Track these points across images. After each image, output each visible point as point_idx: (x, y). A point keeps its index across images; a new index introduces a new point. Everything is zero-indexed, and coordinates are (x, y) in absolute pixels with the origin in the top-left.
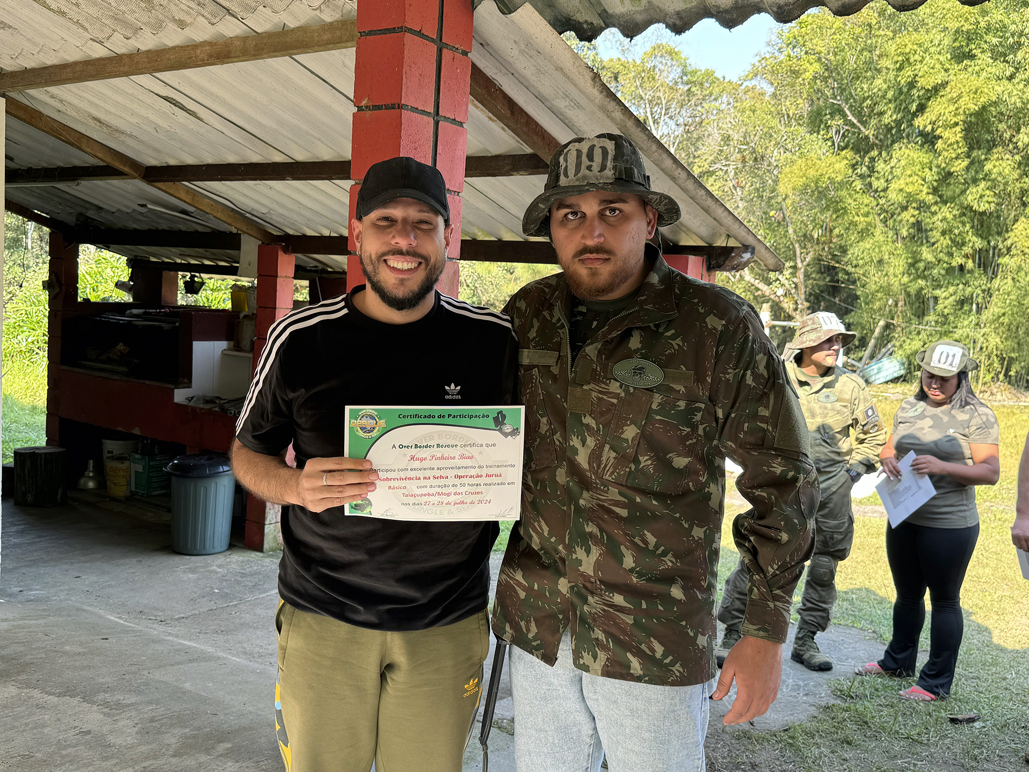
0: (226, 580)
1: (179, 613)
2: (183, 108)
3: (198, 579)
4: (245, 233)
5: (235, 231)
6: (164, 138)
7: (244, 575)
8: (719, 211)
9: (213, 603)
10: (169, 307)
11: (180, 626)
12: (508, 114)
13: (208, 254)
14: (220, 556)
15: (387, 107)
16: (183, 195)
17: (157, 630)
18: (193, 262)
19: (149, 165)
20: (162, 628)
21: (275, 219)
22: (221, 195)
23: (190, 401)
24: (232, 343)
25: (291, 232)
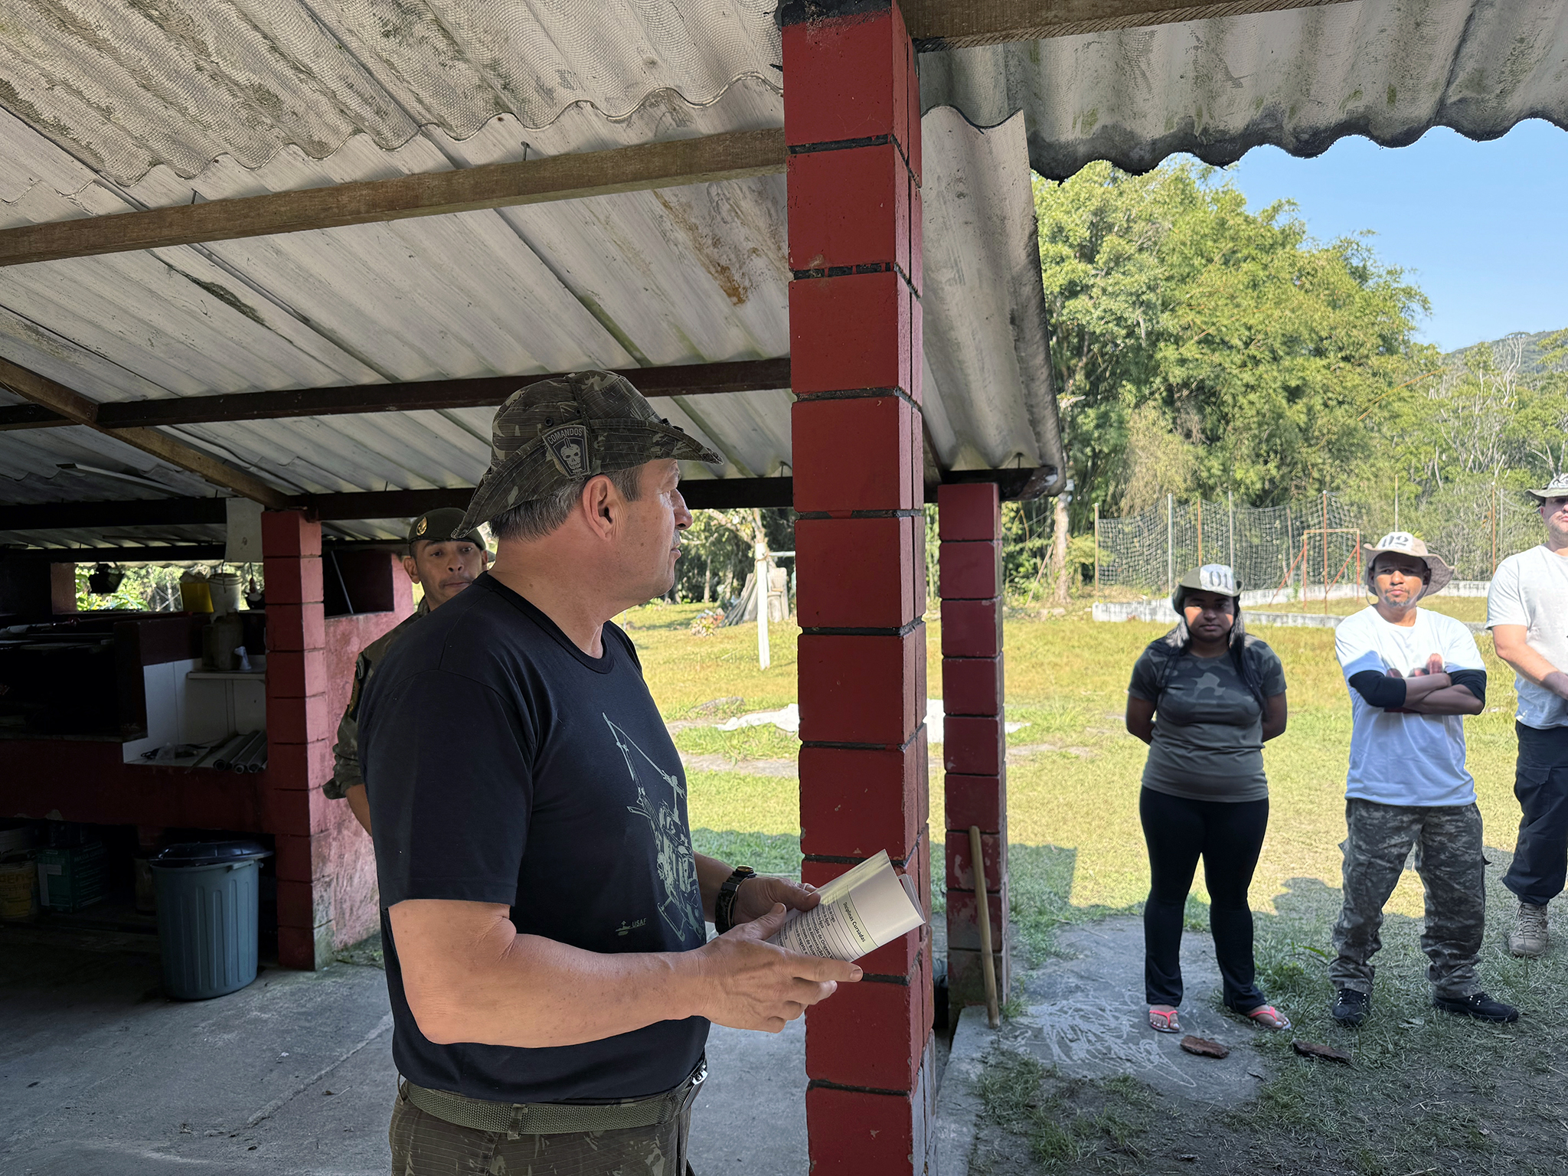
3: (242, 1040)
6: (161, 355)
7: (308, 1016)
10: (72, 617)
13: (139, 531)
14: (252, 991)
15: (861, 270)
18: (104, 545)
19: (105, 401)
22: (219, 441)
23: (151, 758)
24: (200, 660)
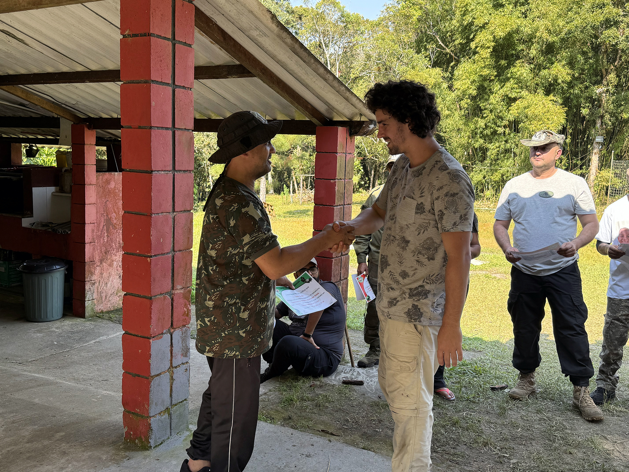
0: (61, 336)
1: (32, 358)
2: (14, 37)
3: (43, 337)
4: (62, 117)
5: (56, 116)
7: (73, 333)
8: (354, 100)
9: (53, 350)
10: (16, 166)
11: (32, 366)
12: (222, 40)
13: (40, 131)
14: (57, 322)
15: (142, 35)
16: (19, 94)
17: (16, 369)
18: (31, 137)
20: (20, 367)
21: (81, 107)
22: (45, 93)
23: (32, 225)
24: (58, 188)
25: (92, 116)
